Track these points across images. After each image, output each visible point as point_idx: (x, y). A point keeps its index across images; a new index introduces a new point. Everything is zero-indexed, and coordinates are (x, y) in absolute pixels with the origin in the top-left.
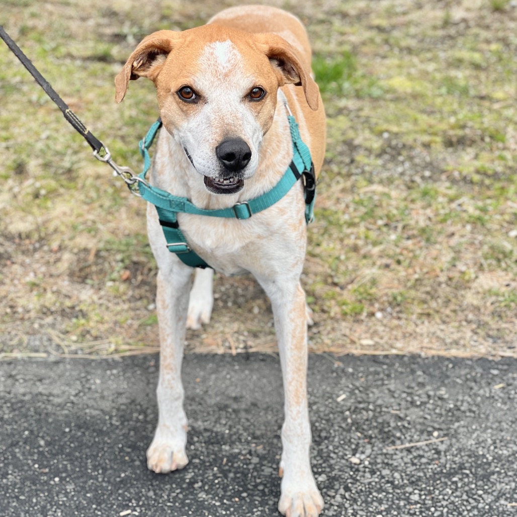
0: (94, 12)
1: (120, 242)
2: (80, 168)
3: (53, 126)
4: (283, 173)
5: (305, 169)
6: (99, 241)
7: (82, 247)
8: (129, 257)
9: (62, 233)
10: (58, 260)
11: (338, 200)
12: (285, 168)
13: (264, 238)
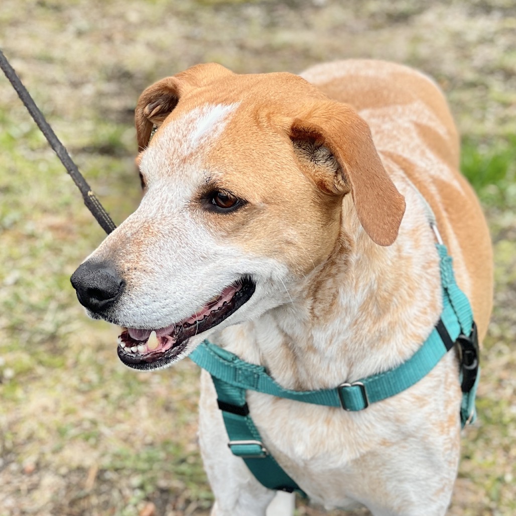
0: (94, 73)
1: (138, 456)
2: (70, 333)
3: (26, 262)
4: (425, 339)
5: (462, 333)
6: (103, 455)
7: (74, 464)
8: (153, 480)
9: (41, 441)
10: (34, 487)
11: (500, 381)
12: (426, 329)
13: (393, 444)
